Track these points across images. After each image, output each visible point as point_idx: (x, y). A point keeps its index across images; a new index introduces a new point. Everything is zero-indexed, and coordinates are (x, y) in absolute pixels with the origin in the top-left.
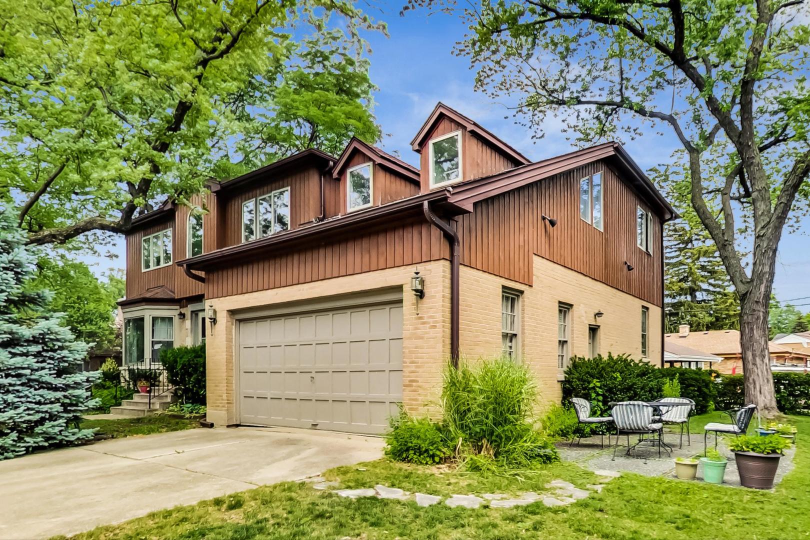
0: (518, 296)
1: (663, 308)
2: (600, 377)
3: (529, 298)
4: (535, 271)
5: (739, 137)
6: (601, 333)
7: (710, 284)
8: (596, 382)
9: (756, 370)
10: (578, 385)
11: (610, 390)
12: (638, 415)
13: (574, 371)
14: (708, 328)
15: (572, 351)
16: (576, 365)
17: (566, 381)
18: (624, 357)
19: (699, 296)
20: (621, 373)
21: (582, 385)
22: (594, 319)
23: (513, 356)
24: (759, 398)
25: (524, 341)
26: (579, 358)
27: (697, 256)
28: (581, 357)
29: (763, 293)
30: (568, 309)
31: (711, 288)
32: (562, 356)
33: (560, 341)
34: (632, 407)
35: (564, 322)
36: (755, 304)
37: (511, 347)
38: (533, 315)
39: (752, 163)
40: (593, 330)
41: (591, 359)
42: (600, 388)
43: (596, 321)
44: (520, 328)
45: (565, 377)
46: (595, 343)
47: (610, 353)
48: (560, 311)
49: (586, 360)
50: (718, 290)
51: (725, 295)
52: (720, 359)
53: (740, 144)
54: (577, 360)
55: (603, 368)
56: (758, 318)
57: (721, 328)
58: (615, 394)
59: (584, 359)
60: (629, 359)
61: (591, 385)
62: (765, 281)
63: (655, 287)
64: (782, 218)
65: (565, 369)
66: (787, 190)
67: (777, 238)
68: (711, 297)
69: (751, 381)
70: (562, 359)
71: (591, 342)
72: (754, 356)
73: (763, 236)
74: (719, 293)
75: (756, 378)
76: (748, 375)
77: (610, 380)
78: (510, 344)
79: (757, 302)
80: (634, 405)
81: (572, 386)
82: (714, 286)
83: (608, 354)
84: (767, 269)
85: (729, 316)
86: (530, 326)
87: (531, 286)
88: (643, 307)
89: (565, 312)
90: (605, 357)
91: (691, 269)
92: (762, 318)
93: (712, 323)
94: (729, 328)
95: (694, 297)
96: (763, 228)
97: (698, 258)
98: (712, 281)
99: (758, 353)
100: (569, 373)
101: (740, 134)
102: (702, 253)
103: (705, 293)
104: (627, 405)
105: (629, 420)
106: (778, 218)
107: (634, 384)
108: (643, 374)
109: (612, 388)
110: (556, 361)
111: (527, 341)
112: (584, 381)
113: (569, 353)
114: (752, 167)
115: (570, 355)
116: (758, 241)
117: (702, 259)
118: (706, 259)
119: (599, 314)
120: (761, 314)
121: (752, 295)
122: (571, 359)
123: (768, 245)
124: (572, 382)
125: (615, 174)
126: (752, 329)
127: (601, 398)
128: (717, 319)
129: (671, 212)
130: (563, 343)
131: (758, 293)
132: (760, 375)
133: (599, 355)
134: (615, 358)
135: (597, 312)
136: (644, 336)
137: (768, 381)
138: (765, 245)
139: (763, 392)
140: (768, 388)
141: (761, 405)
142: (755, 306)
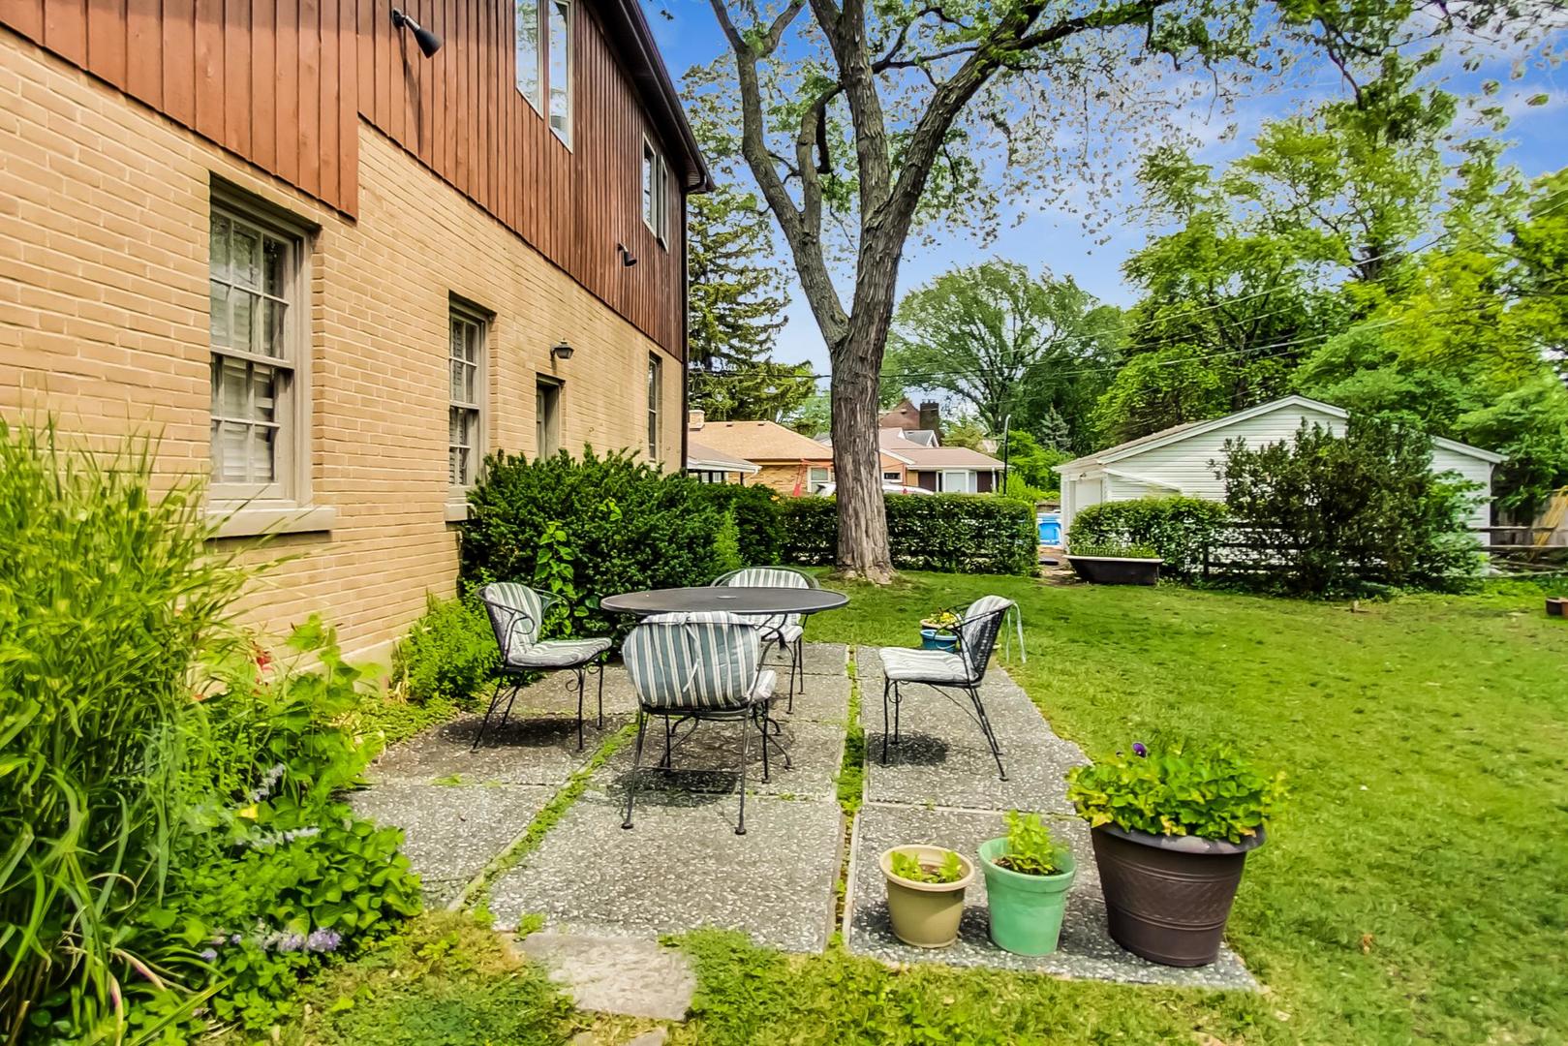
0: (296, 240)
1: (684, 363)
2: (565, 511)
3: (341, 256)
4: (365, 176)
5: (838, 23)
6: (567, 400)
7: (731, 347)
8: (554, 531)
9: (860, 491)
10: (503, 535)
11: (592, 547)
12: (715, 659)
13: (493, 496)
14: (729, 418)
15: (493, 438)
16: (502, 477)
17: (469, 521)
18: (625, 457)
19: (717, 364)
20: (620, 500)
21: (515, 534)
22: (550, 363)
23: (280, 440)
24: (865, 544)
25: (319, 395)
26: (511, 459)
27: (713, 297)
28: (517, 455)
29: (873, 342)
30: (479, 322)
31: (733, 353)
32: (464, 452)
33: (454, 410)
34: (695, 633)
35: (470, 357)
36: (859, 364)
37: (270, 414)
38: (362, 314)
39: (860, 80)
40: (548, 390)
41: (543, 461)
42: (567, 544)
43: (554, 366)
44: (308, 348)
45: (470, 511)
46: (553, 420)
47: (588, 446)
48: (456, 326)
49: (530, 463)
50: (743, 356)
51: (753, 366)
52: (757, 467)
53: (840, 37)
54: (505, 462)
55: (574, 488)
56: (864, 391)
57: (748, 417)
58: (605, 557)
59: (523, 461)
60: (636, 462)
61: (544, 540)
62: (875, 321)
63: (672, 317)
64: (910, 197)
65: (472, 487)
66: (923, 141)
67: (901, 234)
68: (733, 368)
69: (851, 511)
70: (464, 461)
71: (542, 421)
72: (856, 463)
73: (877, 229)
74: (744, 362)
75: (860, 506)
76: (845, 500)
77: (592, 519)
78: (267, 403)
79: (862, 360)
80: (702, 626)
81: (487, 537)
82: (738, 350)
83: (583, 450)
84: (880, 295)
85: (758, 400)
86: (346, 347)
87: (349, 219)
88: (652, 354)
89: (471, 331)
90: (578, 457)
91: (705, 316)
92: (869, 390)
93: (734, 410)
94: (760, 419)
95: (709, 365)
96: (877, 212)
97: (715, 302)
98: (735, 342)
99: (862, 458)
100: (481, 498)
101: (841, 16)
102: (721, 295)
103: (725, 361)
104: (676, 626)
105: (683, 682)
106: (906, 194)
107: (654, 528)
108: (670, 502)
109: (597, 542)
110: (441, 465)
111: (333, 396)
112: (523, 523)
113: (481, 444)
114: (859, 88)
115: (487, 449)
116: (868, 237)
117: (720, 305)
118: (725, 305)
119: (564, 351)
120: (869, 383)
122: (488, 460)
123: (886, 247)
124: (489, 525)
125: (597, 28)
126: (853, 413)
127: (569, 572)
128: (742, 403)
129: (702, 173)
130: (463, 417)
131: (865, 342)
132: (867, 499)
133: (564, 452)
134: (601, 460)
135: (558, 344)
136: (652, 415)
137: (879, 512)
138: (881, 247)
139: (870, 533)
140: (879, 525)
141: (869, 559)
142: (858, 367)
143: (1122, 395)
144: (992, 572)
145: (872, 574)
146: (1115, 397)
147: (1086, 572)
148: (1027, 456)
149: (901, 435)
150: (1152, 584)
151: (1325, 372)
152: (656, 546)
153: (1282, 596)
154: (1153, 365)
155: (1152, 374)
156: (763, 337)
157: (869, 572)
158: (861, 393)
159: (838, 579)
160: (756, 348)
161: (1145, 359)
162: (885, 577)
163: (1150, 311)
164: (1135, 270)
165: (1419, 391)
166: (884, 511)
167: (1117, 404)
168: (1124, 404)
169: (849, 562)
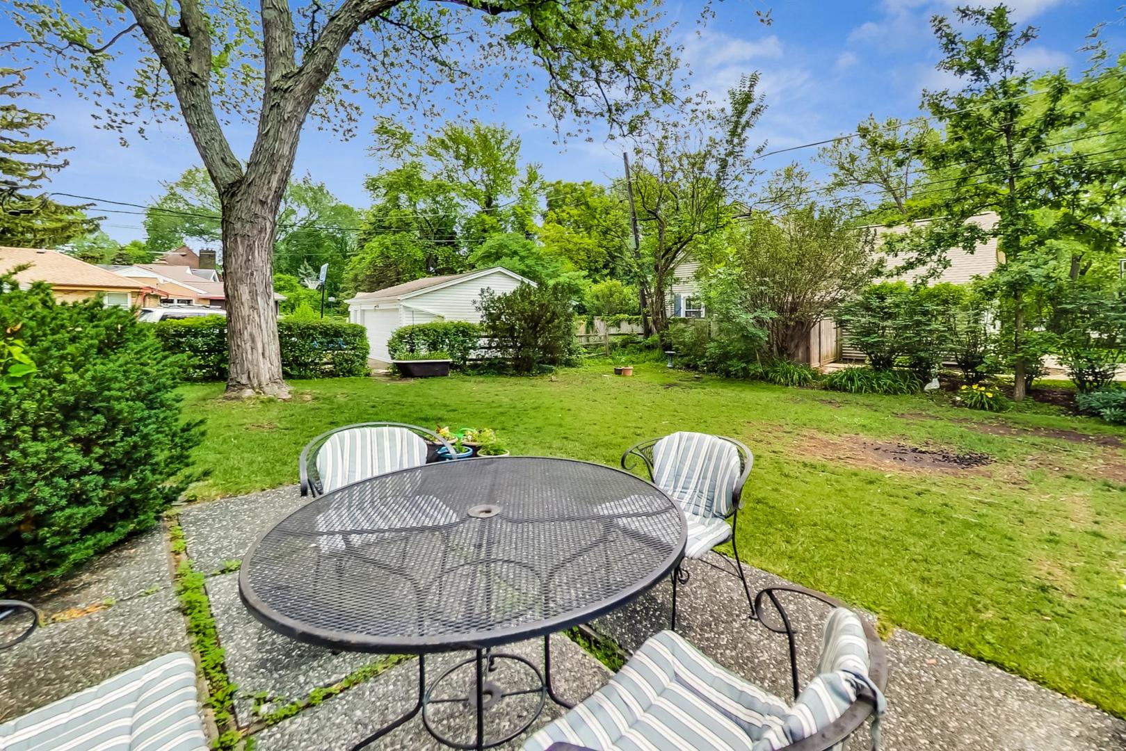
9: (257, 319)
24: (262, 365)
29: (273, 189)
36: (259, 206)
56: (262, 230)
62: (279, 171)
64: (321, 74)
66: (336, 33)
69: (246, 336)
72: (253, 294)
73: (285, 91)
75: (256, 332)
79: (263, 203)
84: (286, 150)
92: (269, 231)
96: (286, 77)
99: (260, 289)
106: (318, 71)
116: (275, 96)
120: (268, 224)
121: (253, 188)
123: (294, 110)
126: (250, 248)
131: (265, 188)
132: (264, 326)
137: (274, 336)
138: (289, 108)
139: (267, 354)
140: (274, 348)
141: (265, 377)
142: (258, 209)
143: (369, 258)
144: (338, 376)
145: (272, 391)
146: (364, 258)
147: (404, 371)
148: (292, 291)
149: (188, 271)
150: (446, 375)
151: (488, 257)
152: (110, 409)
153: (512, 375)
154: (388, 242)
155: (387, 248)
156: (37, 173)
157: (267, 389)
158: (260, 232)
159: (237, 398)
160: (27, 182)
161: (383, 238)
162: (284, 390)
163: (384, 211)
164: (372, 185)
165: (527, 270)
166: (277, 334)
167: (364, 264)
168: (370, 263)
169: (244, 381)
